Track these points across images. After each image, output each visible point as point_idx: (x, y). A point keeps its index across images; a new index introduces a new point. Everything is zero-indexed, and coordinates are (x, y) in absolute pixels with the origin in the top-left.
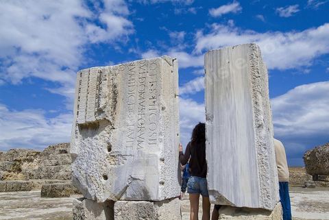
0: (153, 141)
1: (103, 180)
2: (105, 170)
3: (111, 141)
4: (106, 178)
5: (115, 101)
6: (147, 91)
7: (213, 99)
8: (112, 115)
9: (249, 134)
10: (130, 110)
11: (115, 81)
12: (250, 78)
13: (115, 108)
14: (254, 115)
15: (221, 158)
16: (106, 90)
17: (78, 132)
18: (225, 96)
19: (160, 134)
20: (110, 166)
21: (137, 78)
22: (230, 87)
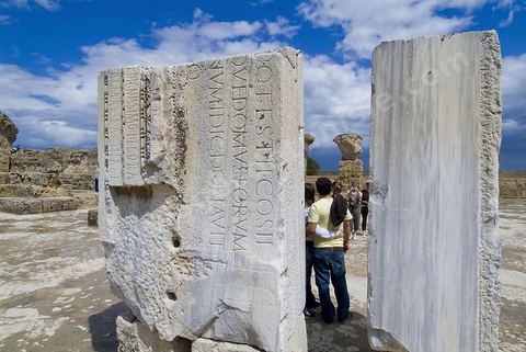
0: (266, 238)
1: (167, 300)
2: (170, 284)
3: (178, 229)
4: (172, 296)
5: (183, 146)
6: (252, 128)
7: (388, 150)
8: (177, 176)
9: (467, 234)
10: (214, 168)
11: (181, 102)
12: (478, 114)
13: (183, 162)
14: (480, 195)
15: (400, 273)
16: (161, 122)
17: (111, 200)
18: (418, 147)
19: (281, 223)
20: (179, 277)
21: (227, 97)
22: (429, 130)
